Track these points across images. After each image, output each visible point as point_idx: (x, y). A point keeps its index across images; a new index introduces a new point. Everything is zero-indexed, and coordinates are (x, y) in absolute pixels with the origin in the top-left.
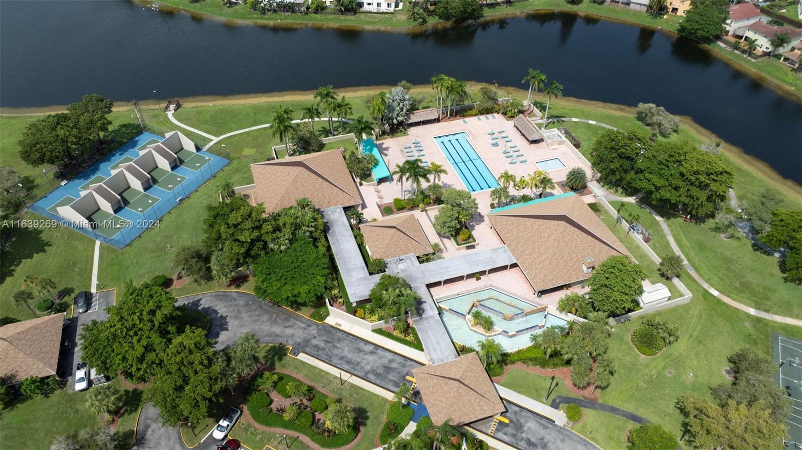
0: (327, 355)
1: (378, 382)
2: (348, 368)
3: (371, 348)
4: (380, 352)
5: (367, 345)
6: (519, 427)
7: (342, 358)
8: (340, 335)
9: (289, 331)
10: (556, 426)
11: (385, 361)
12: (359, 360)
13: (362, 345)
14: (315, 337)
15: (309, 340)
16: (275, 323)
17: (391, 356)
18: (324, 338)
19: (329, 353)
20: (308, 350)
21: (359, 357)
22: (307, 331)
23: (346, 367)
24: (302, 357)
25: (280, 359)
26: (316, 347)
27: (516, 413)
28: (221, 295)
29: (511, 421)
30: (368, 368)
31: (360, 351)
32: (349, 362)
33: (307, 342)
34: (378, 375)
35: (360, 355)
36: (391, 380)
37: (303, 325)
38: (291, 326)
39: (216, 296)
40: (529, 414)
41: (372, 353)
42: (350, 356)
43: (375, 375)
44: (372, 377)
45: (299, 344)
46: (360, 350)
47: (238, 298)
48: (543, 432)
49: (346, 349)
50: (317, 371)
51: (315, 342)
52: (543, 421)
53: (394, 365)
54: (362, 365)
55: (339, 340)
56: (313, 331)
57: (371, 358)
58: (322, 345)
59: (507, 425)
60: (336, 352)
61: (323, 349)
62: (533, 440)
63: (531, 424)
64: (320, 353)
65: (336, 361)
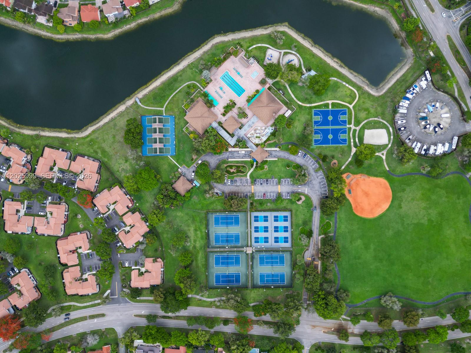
6: (271, 154)
8: (233, 152)
9: (224, 156)
10: (278, 151)
11: (244, 153)
16: (220, 156)
18: (231, 154)
20: (229, 158)
21: (239, 155)
23: (238, 158)
24: (229, 160)
27: (270, 152)
30: (242, 156)
33: (228, 156)
34: (244, 157)
36: (247, 156)
37: (225, 153)
40: (272, 151)
45: (227, 158)
46: (238, 153)
48: (276, 153)
49: (236, 154)
51: (230, 156)
52: (275, 151)
53: (246, 153)
56: (228, 154)
57: (241, 154)
60: (235, 156)
62: (275, 155)
63: (273, 153)
64: (232, 157)
65: (236, 158)
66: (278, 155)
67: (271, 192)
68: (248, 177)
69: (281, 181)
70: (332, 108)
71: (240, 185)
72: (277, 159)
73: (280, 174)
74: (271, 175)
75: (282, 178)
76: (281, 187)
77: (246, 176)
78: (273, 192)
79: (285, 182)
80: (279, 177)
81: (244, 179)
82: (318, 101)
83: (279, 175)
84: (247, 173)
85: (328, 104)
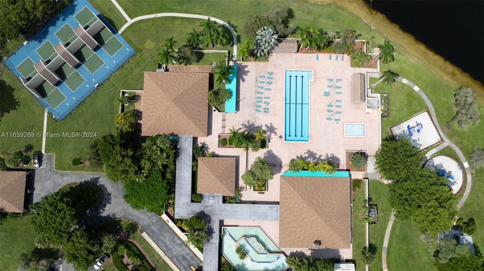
0: (157, 238)
1: (177, 263)
3: (180, 242)
4: (184, 247)
5: (179, 240)
7: (164, 243)
8: (167, 228)
9: (141, 217)
11: (184, 253)
12: (172, 247)
13: (176, 238)
14: (154, 225)
15: (150, 226)
17: (188, 251)
18: (158, 227)
19: (158, 238)
20: (149, 231)
21: (172, 245)
22: (151, 219)
23: (164, 249)
24: (144, 235)
25: (133, 233)
26: (153, 232)
30: (175, 254)
31: (174, 242)
32: (167, 247)
34: (178, 260)
35: (173, 244)
36: (183, 265)
37: (149, 214)
38: (143, 213)
41: (179, 245)
42: (168, 243)
43: (177, 259)
44: (175, 260)
45: (144, 227)
49: (168, 238)
50: (149, 247)
51: (153, 228)
53: (188, 257)
54: (172, 251)
56: (154, 220)
57: (178, 248)
58: (156, 231)
60: (162, 238)
61: (156, 234)
64: (154, 235)
65: (160, 244)
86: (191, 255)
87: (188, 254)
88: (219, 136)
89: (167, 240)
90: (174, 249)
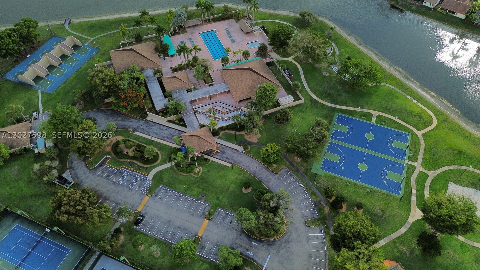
0: (147, 132)
1: (169, 140)
2: (156, 136)
3: (166, 128)
4: (170, 129)
5: (164, 127)
6: (224, 153)
7: (153, 133)
8: (153, 124)
9: (131, 124)
10: (239, 152)
11: (172, 133)
13: (162, 127)
14: (142, 125)
15: (139, 127)
16: (124, 121)
17: (174, 130)
18: (146, 125)
19: (148, 131)
20: (139, 130)
21: (160, 132)
22: (138, 123)
23: (155, 136)
24: (136, 133)
26: (143, 129)
27: (223, 148)
28: (99, 111)
29: (221, 151)
30: (164, 135)
32: (156, 134)
33: (138, 127)
34: (168, 138)
36: (173, 139)
37: (137, 121)
38: (131, 122)
39: (97, 111)
40: (229, 148)
41: (166, 130)
42: (157, 132)
44: (166, 139)
45: (135, 128)
46: (161, 129)
47: (107, 111)
48: (233, 154)
49: (155, 129)
50: (143, 138)
51: (142, 127)
52: (234, 151)
53: (175, 134)
54: (162, 135)
55: (152, 126)
56: (141, 123)
57: (166, 132)
58: (145, 128)
59: (219, 152)
60: (150, 130)
61: (146, 130)
62: (229, 157)
63: (229, 152)
64: (144, 131)
65: (151, 134)
66: (236, 159)
67: (179, 227)
68: (150, 177)
69: (216, 213)
70: (376, 122)
71: (122, 185)
72: (230, 165)
73: (221, 197)
74: (201, 190)
75: (221, 208)
76: (208, 225)
77: (148, 171)
78: (185, 230)
79: (224, 218)
80: (216, 201)
81: (139, 175)
82: (351, 104)
83: (217, 198)
84: (154, 167)
85: (371, 115)
86: (178, 132)
87: (174, 132)
88: (171, 68)
89: (155, 131)
90: (163, 133)
